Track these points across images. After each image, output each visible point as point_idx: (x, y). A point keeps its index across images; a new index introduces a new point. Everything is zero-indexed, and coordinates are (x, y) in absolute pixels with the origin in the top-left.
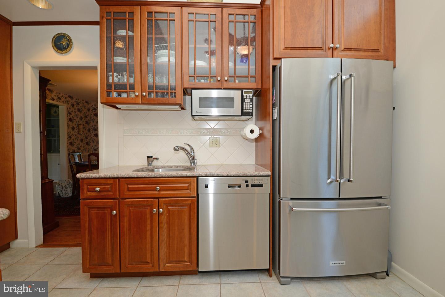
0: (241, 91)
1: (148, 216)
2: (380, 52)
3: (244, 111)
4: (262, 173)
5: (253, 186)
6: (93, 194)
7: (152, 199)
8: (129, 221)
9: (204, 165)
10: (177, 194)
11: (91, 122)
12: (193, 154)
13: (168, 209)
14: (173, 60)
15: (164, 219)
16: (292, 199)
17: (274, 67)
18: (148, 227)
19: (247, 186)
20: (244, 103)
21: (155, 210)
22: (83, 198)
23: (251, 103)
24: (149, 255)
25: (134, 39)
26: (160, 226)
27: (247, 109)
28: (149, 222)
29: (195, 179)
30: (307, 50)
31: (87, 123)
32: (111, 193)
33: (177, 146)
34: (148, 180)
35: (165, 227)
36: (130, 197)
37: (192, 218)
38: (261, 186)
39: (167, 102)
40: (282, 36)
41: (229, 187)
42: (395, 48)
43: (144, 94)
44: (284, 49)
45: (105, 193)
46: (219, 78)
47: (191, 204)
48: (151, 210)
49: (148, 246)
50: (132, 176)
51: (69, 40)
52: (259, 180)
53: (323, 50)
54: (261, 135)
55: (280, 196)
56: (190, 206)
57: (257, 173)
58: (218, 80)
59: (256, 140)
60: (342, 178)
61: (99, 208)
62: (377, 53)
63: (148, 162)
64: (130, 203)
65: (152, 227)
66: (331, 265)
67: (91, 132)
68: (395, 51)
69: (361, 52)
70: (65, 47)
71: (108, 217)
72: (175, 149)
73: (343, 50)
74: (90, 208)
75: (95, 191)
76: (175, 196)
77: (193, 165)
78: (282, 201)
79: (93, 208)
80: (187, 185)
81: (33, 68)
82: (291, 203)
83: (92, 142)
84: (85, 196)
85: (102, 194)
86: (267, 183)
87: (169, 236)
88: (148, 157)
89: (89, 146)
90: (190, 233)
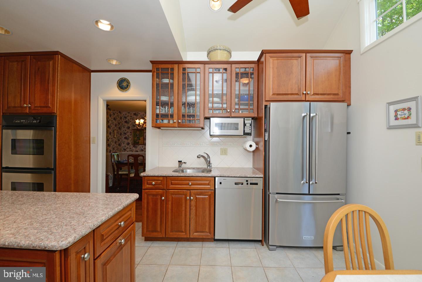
0: (243, 119)
1: (183, 201)
2: (339, 95)
3: (245, 132)
4: (257, 176)
5: (251, 184)
6: (150, 186)
7: (186, 191)
8: (172, 204)
9: (217, 168)
10: (202, 188)
11: (122, 127)
12: (209, 160)
13: (196, 197)
14: (198, 98)
15: (193, 203)
16: (277, 193)
17: (266, 106)
18: (184, 208)
19: (247, 184)
20: (245, 127)
21: (188, 197)
22: (144, 188)
23: (250, 127)
24: (183, 227)
25: (174, 86)
26: (191, 208)
27: (247, 130)
28: (184, 205)
29: (213, 178)
30: (288, 95)
31: (120, 128)
32: (161, 186)
33: (199, 155)
34: (184, 178)
35: (194, 209)
36: (173, 189)
37: (211, 203)
38: (257, 184)
39: (194, 126)
40: (271, 87)
41: (235, 184)
42: (350, 92)
43: (180, 121)
44: (272, 95)
45: (158, 186)
46: (229, 111)
47: (210, 195)
48: (186, 198)
49: (183, 221)
50: (174, 175)
51: (128, 82)
52: (256, 180)
53: (298, 95)
54: (257, 149)
55: (269, 191)
56: (210, 196)
57: (254, 176)
58: (228, 112)
59: (254, 152)
60: (311, 181)
61: (153, 195)
62: (337, 96)
63: (179, 164)
64: (173, 193)
65: (186, 208)
66: (304, 238)
67: (122, 135)
68: (350, 94)
69: (326, 95)
70: (126, 87)
71: (159, 201)
72: (198, 157)
73: (313, 95)
74: (148, 195)
75: (152, 184)
76: (201, 189)
77: (209, 167)
78: (270, 195)
79: (150, 195)
80: (208, 182)
81: (104, 100)
82: (276, 196)
83: (122, 143)
84: (145, 187)
85: (156, 186)
86: (261, 182)
87: (196, 215)
88: (179, 161)
89: (120, 146)
90: (210, 214)
